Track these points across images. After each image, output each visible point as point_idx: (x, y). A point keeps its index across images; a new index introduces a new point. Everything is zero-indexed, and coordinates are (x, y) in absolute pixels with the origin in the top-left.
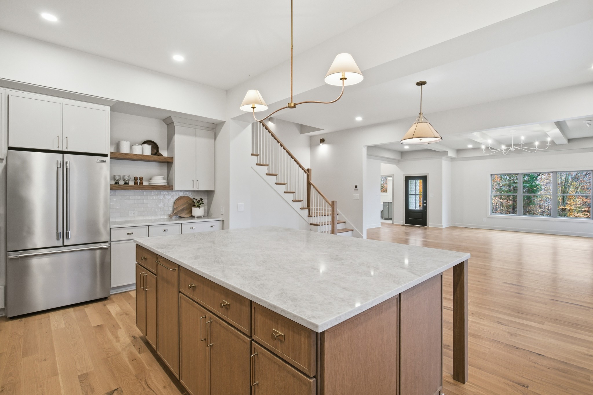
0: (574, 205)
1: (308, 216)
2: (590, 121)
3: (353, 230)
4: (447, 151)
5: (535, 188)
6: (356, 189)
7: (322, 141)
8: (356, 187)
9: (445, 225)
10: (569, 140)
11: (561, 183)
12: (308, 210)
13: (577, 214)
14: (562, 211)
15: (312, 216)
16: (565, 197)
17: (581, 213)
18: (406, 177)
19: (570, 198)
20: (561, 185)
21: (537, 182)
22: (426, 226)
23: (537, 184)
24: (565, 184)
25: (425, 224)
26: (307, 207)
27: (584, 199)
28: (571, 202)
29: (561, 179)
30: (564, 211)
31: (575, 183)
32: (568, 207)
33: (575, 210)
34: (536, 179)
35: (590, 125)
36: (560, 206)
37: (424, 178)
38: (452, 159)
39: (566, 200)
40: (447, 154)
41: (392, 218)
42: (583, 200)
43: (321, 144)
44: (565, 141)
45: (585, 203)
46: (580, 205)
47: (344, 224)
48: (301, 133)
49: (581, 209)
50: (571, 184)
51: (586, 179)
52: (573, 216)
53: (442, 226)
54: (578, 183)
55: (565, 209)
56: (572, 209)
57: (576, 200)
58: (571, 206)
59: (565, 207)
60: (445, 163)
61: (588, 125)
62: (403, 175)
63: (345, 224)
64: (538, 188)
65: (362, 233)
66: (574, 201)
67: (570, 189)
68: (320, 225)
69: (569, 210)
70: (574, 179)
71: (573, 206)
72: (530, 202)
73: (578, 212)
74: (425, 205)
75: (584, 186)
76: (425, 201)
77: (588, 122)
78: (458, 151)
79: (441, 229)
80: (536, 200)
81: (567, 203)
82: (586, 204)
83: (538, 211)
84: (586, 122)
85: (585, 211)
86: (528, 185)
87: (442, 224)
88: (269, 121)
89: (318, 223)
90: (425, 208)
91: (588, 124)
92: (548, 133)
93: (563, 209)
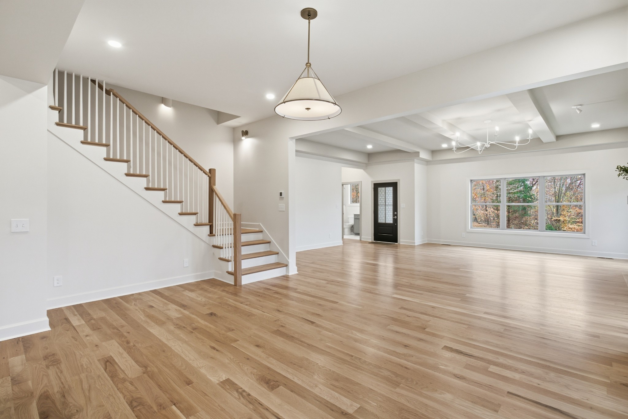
0: (568, 215)
1: (208, 235)
2: (581, 105)
3: (278, 254)
4: (419, 152)
5: (529, 199)
6: (281, 197)
7: (245, 133)
8: (281, 194)
9: (418, 241)
10: (558, 137)
11: (555, 193)
12: (208, 227)
13: (571, 225)
14: (556, 223)
15: (215, 235)
16: (559, 208)
17: (575, 224)
18: (375, 184)
19: (564, 209)
20: (555, 195)
21: (532, 192)
22: (397, 242)
23: (531, 194)
24: (558, 194)
25: (395, 240)
26: (209, 222)
27: (577, 209)
28: (565, 213)
29: (555, 189)
30: (558, 222)
31: (569, 193)
32: (561, 218)
33: (569, 222)
34: (531, 189)
35: (581, 111)
36: (554, 217)
37: (394, 185)
38: (427, 162)
39: (560, 211)
40: (419, 156)
41: (359, 233)
42: (576, 211)
43: (243, 138)
44: (553, 139)
45: (579, 213)
46: (574, 215)
47: (268, 244)
48: (218, 122)
49: (575, 220)
50: (565, 194)
51: (580, 189)
52: (567, 227)
53: (414, 243)
54: (572, 194)
55: (559, 220)
56: (566, 220)
57: (569, 210)
58: (565, 217)
59: (560, 219)
60: (418, 167)
61: (578, 112)
62: (372, 182)
63: (270, 245)
64: (532, 199)
65: (288, 258)
66: (568, 212)
67: (564, 199)
68: (222, 248)
69: (563, 222)
70: (568, 189)
71: (567, 217)
72: (525, 213)
73: (571, 223)
74: (395, 217)
75: (577, 196)
76: (396, 213)
77: (579, 107)
78: (434, 152)
79: (413, 247)
80: (531, 212)
81: (561, 214)
82: (580, 215)
83: (533, 223)
84: (575, 107)
85: (578, 222)
86: (523, 195)
87: (414, 240)
88: (162, 103)
89: (221, 246)
90: (395, 220)
91: (578, 109)
92: (530, 123)
93: (557, 219)
